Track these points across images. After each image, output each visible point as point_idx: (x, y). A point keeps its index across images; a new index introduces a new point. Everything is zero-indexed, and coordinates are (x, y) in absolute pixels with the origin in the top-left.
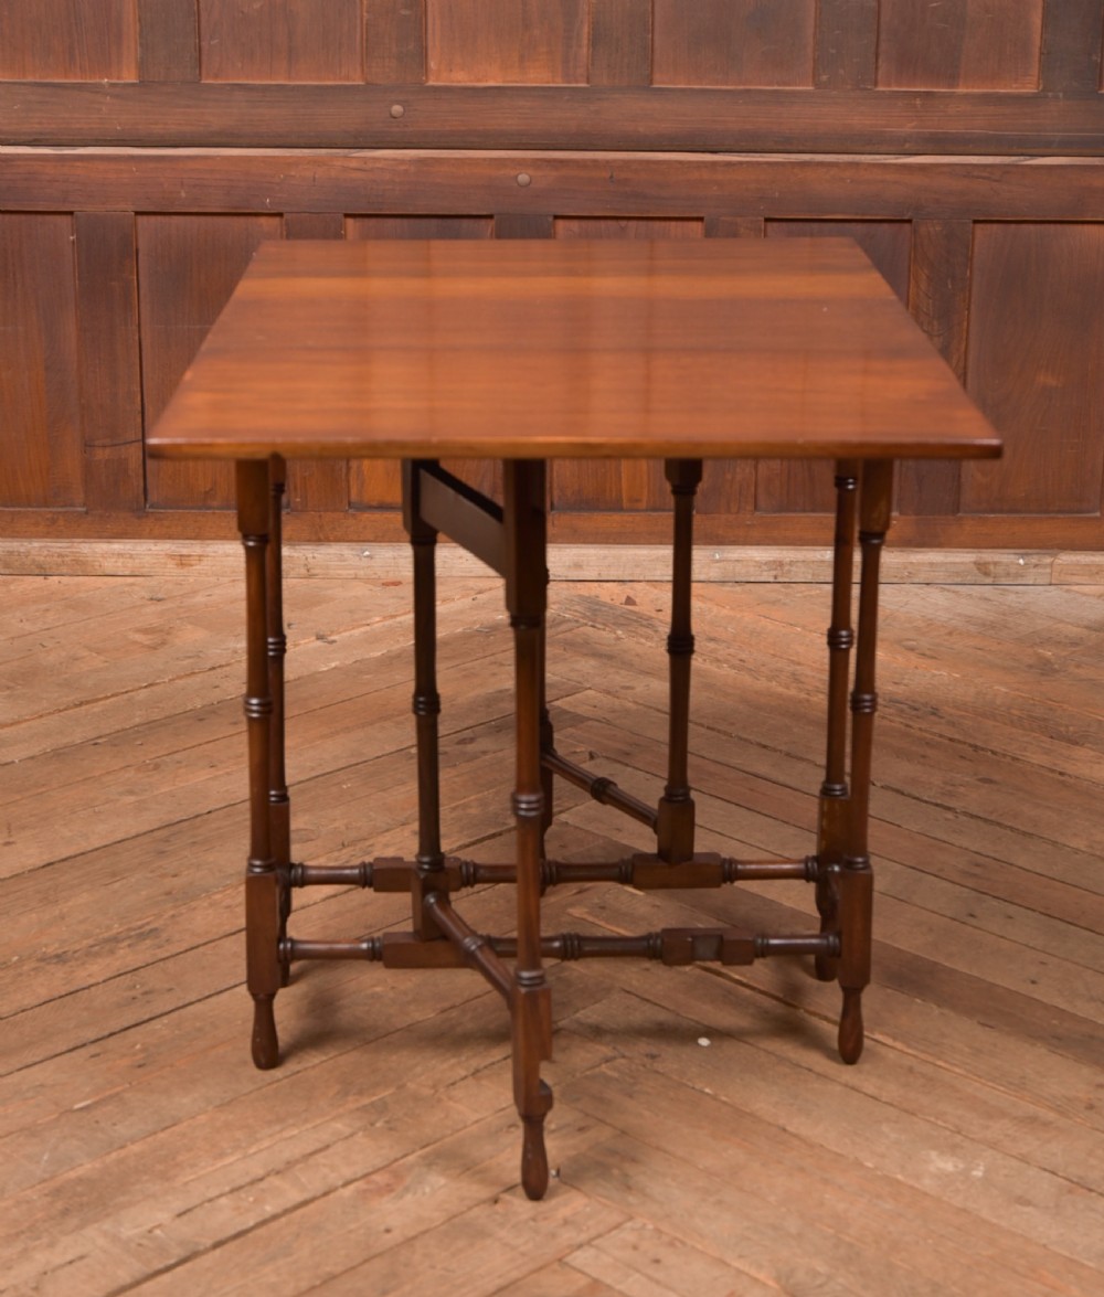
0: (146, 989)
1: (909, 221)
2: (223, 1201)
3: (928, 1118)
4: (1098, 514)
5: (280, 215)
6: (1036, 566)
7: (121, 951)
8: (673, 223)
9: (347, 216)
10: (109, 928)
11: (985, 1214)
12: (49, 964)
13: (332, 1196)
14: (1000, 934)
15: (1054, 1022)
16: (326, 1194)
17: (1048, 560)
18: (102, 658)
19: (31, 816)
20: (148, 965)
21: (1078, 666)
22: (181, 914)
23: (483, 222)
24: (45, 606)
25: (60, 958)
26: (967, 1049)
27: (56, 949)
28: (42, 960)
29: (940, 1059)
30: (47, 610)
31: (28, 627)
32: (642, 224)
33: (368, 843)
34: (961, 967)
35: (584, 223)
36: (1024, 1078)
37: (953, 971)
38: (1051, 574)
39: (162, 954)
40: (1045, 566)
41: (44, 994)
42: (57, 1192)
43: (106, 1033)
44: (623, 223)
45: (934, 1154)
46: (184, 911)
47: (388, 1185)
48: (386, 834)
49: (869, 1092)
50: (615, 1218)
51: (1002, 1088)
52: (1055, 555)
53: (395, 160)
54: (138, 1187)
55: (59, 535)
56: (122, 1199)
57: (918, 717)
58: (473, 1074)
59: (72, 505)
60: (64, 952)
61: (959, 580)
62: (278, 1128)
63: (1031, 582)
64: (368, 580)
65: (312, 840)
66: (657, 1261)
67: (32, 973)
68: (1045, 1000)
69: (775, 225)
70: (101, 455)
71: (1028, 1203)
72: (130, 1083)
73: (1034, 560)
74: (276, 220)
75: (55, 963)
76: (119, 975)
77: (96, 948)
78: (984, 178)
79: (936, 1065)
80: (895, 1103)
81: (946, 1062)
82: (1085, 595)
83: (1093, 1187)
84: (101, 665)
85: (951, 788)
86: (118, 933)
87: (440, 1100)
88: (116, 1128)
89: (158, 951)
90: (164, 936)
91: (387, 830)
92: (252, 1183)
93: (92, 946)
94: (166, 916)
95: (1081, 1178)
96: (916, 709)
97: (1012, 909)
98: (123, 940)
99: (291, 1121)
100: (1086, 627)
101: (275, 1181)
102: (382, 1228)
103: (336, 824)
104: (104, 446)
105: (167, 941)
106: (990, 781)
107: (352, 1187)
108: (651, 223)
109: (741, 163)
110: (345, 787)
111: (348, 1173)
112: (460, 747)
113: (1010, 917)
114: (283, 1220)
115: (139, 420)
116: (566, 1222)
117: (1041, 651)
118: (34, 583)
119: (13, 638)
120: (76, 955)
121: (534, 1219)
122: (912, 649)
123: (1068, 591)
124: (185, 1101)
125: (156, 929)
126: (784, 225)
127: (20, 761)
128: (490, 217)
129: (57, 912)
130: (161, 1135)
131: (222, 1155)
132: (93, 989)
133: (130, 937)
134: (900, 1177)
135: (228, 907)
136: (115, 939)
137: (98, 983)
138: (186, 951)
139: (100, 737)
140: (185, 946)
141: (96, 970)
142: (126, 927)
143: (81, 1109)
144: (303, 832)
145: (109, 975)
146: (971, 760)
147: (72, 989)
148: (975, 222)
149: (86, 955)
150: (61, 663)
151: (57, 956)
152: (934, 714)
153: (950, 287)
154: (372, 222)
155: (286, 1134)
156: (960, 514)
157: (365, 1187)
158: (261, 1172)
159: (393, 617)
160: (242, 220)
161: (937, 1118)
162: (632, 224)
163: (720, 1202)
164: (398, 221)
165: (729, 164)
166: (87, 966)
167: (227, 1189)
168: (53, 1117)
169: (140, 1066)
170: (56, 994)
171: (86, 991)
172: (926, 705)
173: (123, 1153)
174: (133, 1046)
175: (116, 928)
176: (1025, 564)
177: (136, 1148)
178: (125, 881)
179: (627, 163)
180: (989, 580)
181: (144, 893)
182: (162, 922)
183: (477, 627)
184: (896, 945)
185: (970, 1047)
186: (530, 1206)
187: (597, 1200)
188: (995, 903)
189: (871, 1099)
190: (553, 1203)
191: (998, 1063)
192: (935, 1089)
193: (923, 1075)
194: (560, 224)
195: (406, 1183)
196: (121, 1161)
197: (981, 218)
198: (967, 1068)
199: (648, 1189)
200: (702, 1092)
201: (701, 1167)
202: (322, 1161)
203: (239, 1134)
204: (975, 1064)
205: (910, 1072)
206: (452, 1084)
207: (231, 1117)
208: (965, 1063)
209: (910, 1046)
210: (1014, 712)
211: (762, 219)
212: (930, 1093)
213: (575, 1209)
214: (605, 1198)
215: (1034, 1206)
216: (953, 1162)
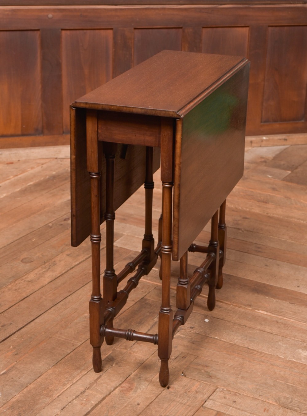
0: (2, 324)
1: (181, 28)
2: (75, 402)
3: (291, 338)
8: (102, 31)
13: (112, 394)
16: (110, 394)
23: (36, 32)
26: (291, 313)
29: (285, 317)
32: (92, 31)
33: (53, 261)
35: (71, 31)
37: (271, 286)
42: (12, 407)
44: (85, 31)
45: (300, 350)
47: (129, 387)
48: (58, 257)
49: (268, 332)
50: (212, 388)
53: (4, 10)
54: (41, 401)
56: (38, 406)
62: (79, 371)
64: (1, 163)
65: (32, 261)
66: (235, 402)
68: (305, 293)
69: (137, 30)
72: (16, 362)
78: (206, 12)
79: (284, 319)
80: (279, 334)
81: (287, 318)
85: (235, 222)
87: (130, 353)
88: (20, 379)
91: (58, 255)
92: (82, 393)
97: (278, 262)
101: (89, 391)
102: (136, 404)
103: (38, 255)
107: (117, 389)
108: (94, 31)
109: (125, 9)
110: (33, 240)
111: (113, 384)
112: (65, 222)
113: (278, 265)
114: (100, 405)
116: (197, 392)
121: (185, 392)
124: (40, 365)
126: (140, 30)
128: (38, 30)
130: (39, 380)
131: (64, 385)
134: (294, 360)
135: (15, 290)
138: (9, 308)
140: (8, 307)
143: (3, 374)
144: (28, 259)
148: (203, 27)
153: (195, 49)
155: (83, 373)
157: (122, 389)
158: (83, 389)
159: (16, 175)
161: (295, 338)
162: (89, 31)
163: (243, 377)
165: (121, 9)
167: (74, 397)
173: (28, 388)
174: (10, 347)
177: (32, 386)
179: (86, 10)
183: (47, 177)
184: (249, 279)
185: (292, 312)
186: (181, 388)
187: (202, 382)
188: (271, 260)
189: (270, 334)
190: (188, 386)
191: (303, 316)
192: (289, 328)
193: (282, 323)
194: (63, 32)
195: (135, 385)
196: (29, 392)
197: (205, 26)
198: (295, 319)
199: (217, 376)
200: (215, 338)
201: (230, 365)
202: (102, 382)
203: (66, 376)
204: (296, 317)
205: (278, 323)
206: (131, 347)
207: (60, 369)
208: (293, 317)
209: (273, 314)
210: (241, 193)
211: (133, 28)
212: (287, 329)
213: (197, 387)
214: (204, 381)
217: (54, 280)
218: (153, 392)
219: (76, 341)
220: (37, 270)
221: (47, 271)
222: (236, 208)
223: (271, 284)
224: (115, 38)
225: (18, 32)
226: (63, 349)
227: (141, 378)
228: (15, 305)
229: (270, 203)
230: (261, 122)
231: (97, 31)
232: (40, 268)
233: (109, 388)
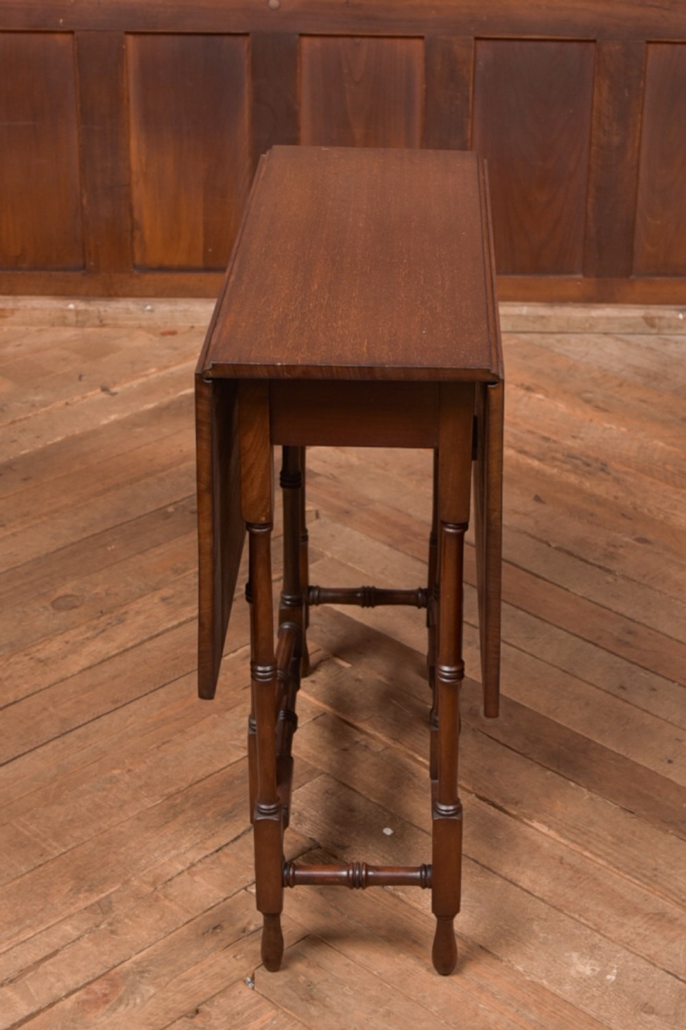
1: (594, 41)
3: (572, 915)
5: (72, 32)
8: (399, 41)
9: (128, 33)
13: (54, 1008)
14: (645, 708)
16: (51, 1005)
23: (241, 39)
26: (610, 838)
29: (586, 849)
32: (373, 40)
33: (123, 611)
34: (609, 745)
35: (325, 40)
36: (655, 869)
37: (603, 750)
44: (357, 40)
45: (575, 955)
47: (105, 995)
48: (139, 600)
49: (525, 887)
51: (637, 882)
57: (590, 473)
58: (189, 868)
61: (630, 330)
62: (16, 929)
64: (149, 330)
65: (77, 607)
68: (678, 782)
69: (483, 42)
71: (651, 1011)
74: (69, 37)
78: (656, 7)
79: (583, 855)
80: (546, 898)
81: (591, 852)
85: (611, 549)
87: (157, 899)
91: (141, 596)
96: (588, 465)
97: (657, 681)
99: (28, 922)
101: (9, 990)
103: (98, 590)
106: (645, 541)
107: (73, 997)
108: (380, 41)
110: (109, 548)
111: (71, 981)
113: (654, 690)
122: (588, 401)
126: (491, 43)
128: (246, 34)
134: (545, 982)
144: (70, 599)
146: (630, 519)
148: (648, 42)
152: (603, 470)
153: (627, 94)
154: (148, 38)
155: (22, 937)
156: (632, 277)
157: (85, 997)
159: (166, 367)
160: (41, 37)
161: (580, 915)
162: (365, 41)
163: (388, 1014)
164: (170, 38)
172: (597, 460)
176: (684, 318)
180: (654, 331)
184: (558, 721)
185: (613, 836)
186: (225, 1019)
187: (284, 1012)
188: (642, 673)
189: (526, 894)
190: (246, 1015)
191: (636, 853)
192: (581, 882)
193: (572, 867)
194: (305, 41)
195: (121, 993)
197: (653, 40)
198: (609, 858)
199: (328, 999)
201: (375, 973)
202: (50, 968)
204: (616, 855)
205: (561, 863)
206: (170, 880)
208: (608, 854)
209: (562, 835)
210: (669, 467)
211: (472, 38)
212: (576, 887)
213: (263, 1022)
214: (291, 1008)
215: (657, 1014)
216: (591, 965)
217: (100, 663)
218: (153, 1019)
219: (55, 844)
220: (73, 632)
221: (94, 637)
222: (635, 509)
223: (605, 745)
224: (427, 59)
225: (200, 38)
226: (13, 862)
227: (146, 975)
231: (386, 41)
232: (83, 628)
233: (55, 991)
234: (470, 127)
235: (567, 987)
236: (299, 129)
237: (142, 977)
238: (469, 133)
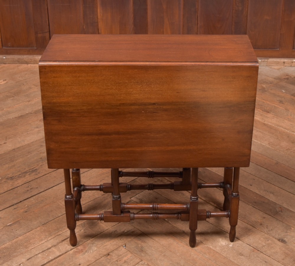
0: (31, 187)
2: (40, 255)
4: (278, 49)
6: (263, 62)
7: (27, 176)
10: (25, 169)
11: (231, 259)
12: (8, 180)
13: (67, 253)
15: (255, 197)
16: (66, 253)
17: (266, 60)
18: (37, 88)
19: (12, 135)
20: (33, 180)
21: (271, 90)
22: (43, 165)
24: (26, 73)
25: (12, 178)
27: (11, 175)
28: (7, 179)
30: (26, 74)
31: (21, 79)
36: (245, 215)
38: (267, 63)
39: (37, 177)
40: (266, 62)
41: (6, 189)
43: (19, 201)
45: (221, 239)
46: (44, 164)
47: (82, 250)
50: (138, 260)
52: (268, 59)
54: (19, 250)
55: (30, 54)
56: (15, 254)
59: (34, 47)
60: (13, 176)
62: (57, 231)
63: (262, 65)
67: (4, 183)
68: (253, 191)
70: (40, 35)
71: (242, 255)
72: (22, 217)
73: (263, 60)
75: (10, 180)
76: (25, 183)
77: (21, 175)
82: (275, 69)
83: (259, 250)
84: (36, 90)
86: (27, 170)
88: (17, 231)
89: (36, 176)
90: (38, 171)
92: (48, 249)
93: (20, 175)
94: (39, 165)
95: (256, 247)
98: (28, 173)
99: (60, 230)
100: (274, 78)
101: (53, 249)
102: (78, 264)
104: (40, 33)
105: (39, 173)
107: (73, 251)
114: (54, 261)
115: (48, 27)
116: (125, 262)
117: (263, 85)
118: (25, 66)
119: (17, 82)
120: (16, 177)
121: (117, 261)
123: (271, 68)
124: (35, 223)
125: (36, 169)
127: (12, 118)
129: (13, 164)
130: (27, 234)
131: (42, 240)
132: (18, 187)
133: (30, 172)
136: (26, 172)
137: (20, 186)
138: (43, 176)
139: (33, 111)
140: (43, 174)
141: (20, 182)
142: (29, 168)
143: (9, 225)
145: (23, 183)
147: (13, 188)
149: (18, 177)
150: (27, 89)
151: (11, 178)
155: (58, 234)
157: (76, 250)
158: (50, 246)
163: (165, 255)
166: (18, 180)
167: (41, 251)
168: (2, 228)
169: (26, 212)
170: (9, 189)
171: (17, 188)
173: (17, 239)
174: (25, 206)
175: (27, 169)
176: (261, 61)
177: (20, 238)
178: (31, 154)
181: (35, 158)
182: (38, 167)
186: (117, 257)
187: (134, 255)
190: (123, 255)
195: (86, 249)
196: (16, 242)
199: (147, 251)
200: (165, 220)
201: (161, 244)
203: (47, 234)
207: (46, 228)
213: (128, 257)
214: (136, 254)
215: (244, 256)
216: (225, 242)
218: (95, 257)
226: (57, 213)
227: (94, 244)
228: (48, 173)
229: (272, 113)
230: (293, 49)
233: (67, 249)
234: (197, 5)
235: (218, 248)
236: (147, 6)
237: (93, 245)
238: (197, 6)
